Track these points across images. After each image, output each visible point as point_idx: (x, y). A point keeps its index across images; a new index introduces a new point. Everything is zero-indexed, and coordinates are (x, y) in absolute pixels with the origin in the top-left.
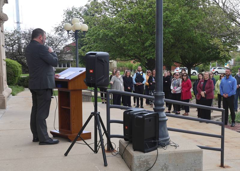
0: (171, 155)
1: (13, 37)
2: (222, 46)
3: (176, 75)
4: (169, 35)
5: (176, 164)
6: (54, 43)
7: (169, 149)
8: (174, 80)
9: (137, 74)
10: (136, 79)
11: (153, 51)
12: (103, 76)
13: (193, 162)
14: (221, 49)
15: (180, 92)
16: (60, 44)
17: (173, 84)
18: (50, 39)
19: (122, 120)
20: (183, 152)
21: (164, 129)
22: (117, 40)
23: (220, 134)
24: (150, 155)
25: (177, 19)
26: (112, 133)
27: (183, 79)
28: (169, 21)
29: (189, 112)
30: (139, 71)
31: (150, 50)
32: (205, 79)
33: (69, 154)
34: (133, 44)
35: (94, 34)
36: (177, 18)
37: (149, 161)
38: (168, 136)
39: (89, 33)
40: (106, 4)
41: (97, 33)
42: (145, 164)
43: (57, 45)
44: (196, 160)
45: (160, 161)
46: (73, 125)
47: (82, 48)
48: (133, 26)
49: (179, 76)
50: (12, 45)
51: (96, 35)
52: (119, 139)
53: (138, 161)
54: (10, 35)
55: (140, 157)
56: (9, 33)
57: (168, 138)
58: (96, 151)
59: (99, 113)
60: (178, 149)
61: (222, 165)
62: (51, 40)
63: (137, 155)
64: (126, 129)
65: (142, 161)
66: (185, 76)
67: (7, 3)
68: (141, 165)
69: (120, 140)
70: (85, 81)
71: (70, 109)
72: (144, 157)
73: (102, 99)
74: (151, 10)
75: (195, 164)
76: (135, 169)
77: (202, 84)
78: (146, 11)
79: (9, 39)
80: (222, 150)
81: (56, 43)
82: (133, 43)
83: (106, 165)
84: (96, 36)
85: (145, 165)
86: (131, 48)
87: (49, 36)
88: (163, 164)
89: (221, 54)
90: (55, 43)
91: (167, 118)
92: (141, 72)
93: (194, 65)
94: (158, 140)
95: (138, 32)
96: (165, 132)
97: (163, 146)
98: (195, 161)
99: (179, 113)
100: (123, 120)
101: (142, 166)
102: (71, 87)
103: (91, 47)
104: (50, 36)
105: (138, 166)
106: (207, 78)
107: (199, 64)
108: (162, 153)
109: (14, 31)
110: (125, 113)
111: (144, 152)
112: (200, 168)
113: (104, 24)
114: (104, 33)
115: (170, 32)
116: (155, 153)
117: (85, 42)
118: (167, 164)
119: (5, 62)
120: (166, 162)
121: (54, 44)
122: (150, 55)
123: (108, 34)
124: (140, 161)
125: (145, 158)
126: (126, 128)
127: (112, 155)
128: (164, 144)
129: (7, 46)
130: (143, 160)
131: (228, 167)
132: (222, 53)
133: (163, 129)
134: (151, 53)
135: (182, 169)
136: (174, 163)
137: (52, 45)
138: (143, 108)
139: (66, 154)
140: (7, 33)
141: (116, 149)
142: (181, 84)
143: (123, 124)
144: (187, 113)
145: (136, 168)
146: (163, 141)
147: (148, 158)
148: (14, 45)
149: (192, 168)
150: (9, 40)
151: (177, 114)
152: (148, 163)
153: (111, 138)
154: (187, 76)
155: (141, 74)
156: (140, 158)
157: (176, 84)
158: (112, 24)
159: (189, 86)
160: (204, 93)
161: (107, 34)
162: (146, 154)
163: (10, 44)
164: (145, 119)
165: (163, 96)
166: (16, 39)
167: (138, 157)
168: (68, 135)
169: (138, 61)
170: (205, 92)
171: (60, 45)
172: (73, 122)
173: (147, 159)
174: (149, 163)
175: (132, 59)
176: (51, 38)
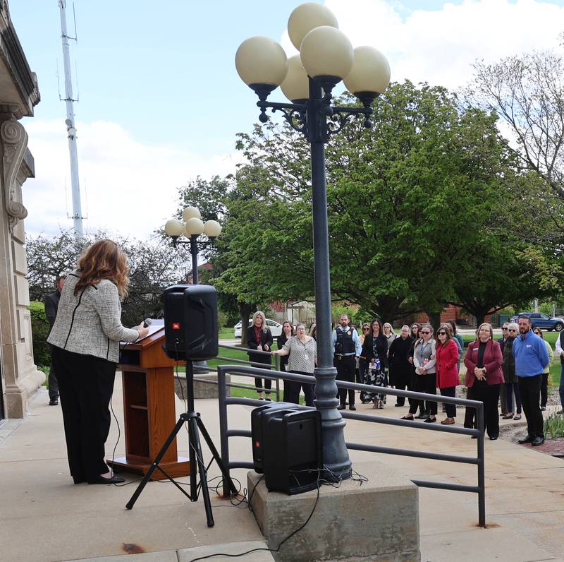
0: (347, 498)
1: (58, 253)
2: (544, 264)
3: (423, 333)
4: (423, 240)
5: (361, 518)
6: (156, 265)
7: (346, 487)
8: (419, 343)
9: (339, 332)
10: (338, 343)
11: (388, 278)
12: (203, 336)
13: (398, 512)
14: (542, 270)
15: (433, 371)
16: (169, 266)
17: (417, 353)
18: (147, 255)
19: (249, 428)
20: (375, 491)
21: (338, 444)
22: (302, 254)
23: (474, 455)
24: (301, 500)
25: (439, 204)
26: (232, 459)
27: (439, 341)
28: (422, 207)
29: (455, 416)
30: (344, 325)
31: (381, 275)
32: (482, 340)
33: (135, 505)
34: (341, 263)
35: (248, 242)
36: (438, 200)
37: (301, 512)
38: (347, 459)
39: (238, 239)
40: (280, 171)
41: (255, 239)
42: (292, 518)
43: (164, 270)
44: (403, 508)
45: (323, 511)
46: (156, 444)
47: (224, 274)
48: (340, 220)
49: (430, 335)
50: (56, 272)
51: (253, 244)
52: (247, 471)
53: (275, 513)
54: (52, 247)
55: (280, 504)
56: (48, 244)
57: (347, 463)
58: (194, 497)
59: (199, 414)
60: (366, 487)
61: (482, 523)
62: (148, 258)
63: (271, 500)
64: (258, 448)
65: (285, 512)
66: (443, 334)
67: (33, 176)
68: (283, 521)
69: (249, 472)
70: (165, 347)
71: (146, 411)
72: (289, 504)
73: (259, 392)
74: (381, 182)
75: (402, 517)
76: (270, 529)
77: (477, 353)
78: (370, 187)
79: (49, 257)
80: (480, 490)
81: (161, 265)
82: (340, 260)
83: (211, 524)
84: (254, 247)
85: (292, 520)
86: (336, 271)
87: (143, 249)
88: (332, 518)
89: (541, 282)
90: (159, 265)
91: (344, 421)
92: (348, 328)
93: (493, 309)
94: (322, 467)
95: (354, 235)
96: (340, 451)
97: (332, 479)
98: (402, 511)
99: (434, 420)
100: (251, 430)
101: (285, 523)
102: (147, 362)
103: (244, 273)
104: (146, 249)
105: (275, 522)
106: (485, 338)
107: (503, 307)
108: (329, 495)
109: (61, 239)
110: (254, 413)
111: (290, 494)
112: (414, 525)
113: (273, 218)
114: (270, 237)
115: (425, 235)
116: (314, 495)
117: (231, 261)
118: (339, 517)
119: (29, 313)
120: (339, 512)
121: (155, 268)
122: (382, 288)
123: (281, 241)
124: (279, 512)
125: (291, 506)
126: (258, 445)
127: (230, 505)
128: (337, 477)
129: (43, 274)
130: (287, 509)
131: (494, 526)
132: (544, 279)
133: (334, 444)
134: (383, 283)
135: (374, 527)
136: (354, 515)
137: (152, 270)
138: (355, 409)
139: (130, 506)
140: (44, 244)
141: (242, 492)
142: (434, 352)
143: (251, 438)
144: (450, 419)
145: (271, 527)
146: (335, 470)
147: (297, 505)
148: (61, 270)
149: (396, 525)
150: (49, 259)
151: (429, 421)
152: (297, 517)
153: (231, 470)
154: (447, 334)
155: (349, 333)
156: (281, 507)
157: (425, 353)
158: (290, 216)
159: (451, 357)
160: (483, 371)
161: (278, 240)
162: (293, 497)
163: (51, 269)
164: (289, 423)
165: (333, 375)
166: (66, 257)
167: (275, 503)
168: (143, 466)
169: (356, 303)
170: (484, 368)
171: (169, 269)
172: (156, 438)
173: (295, 508)
174: (301, 515)
175: (343, 298)
176: (148, 252)
